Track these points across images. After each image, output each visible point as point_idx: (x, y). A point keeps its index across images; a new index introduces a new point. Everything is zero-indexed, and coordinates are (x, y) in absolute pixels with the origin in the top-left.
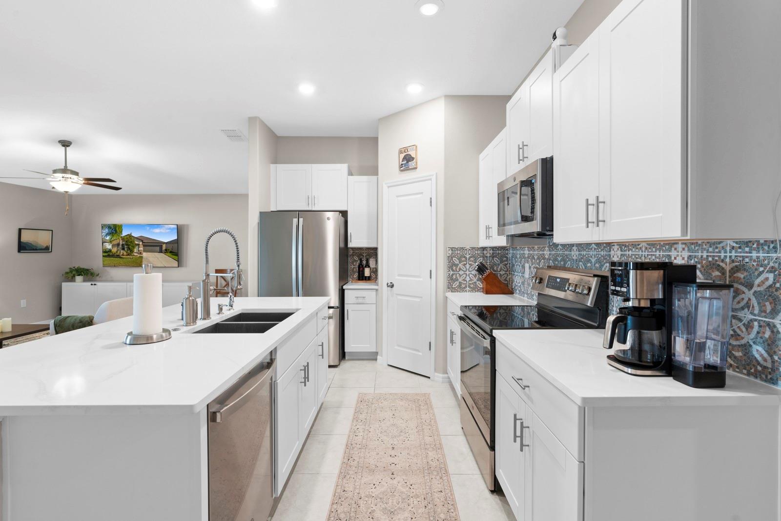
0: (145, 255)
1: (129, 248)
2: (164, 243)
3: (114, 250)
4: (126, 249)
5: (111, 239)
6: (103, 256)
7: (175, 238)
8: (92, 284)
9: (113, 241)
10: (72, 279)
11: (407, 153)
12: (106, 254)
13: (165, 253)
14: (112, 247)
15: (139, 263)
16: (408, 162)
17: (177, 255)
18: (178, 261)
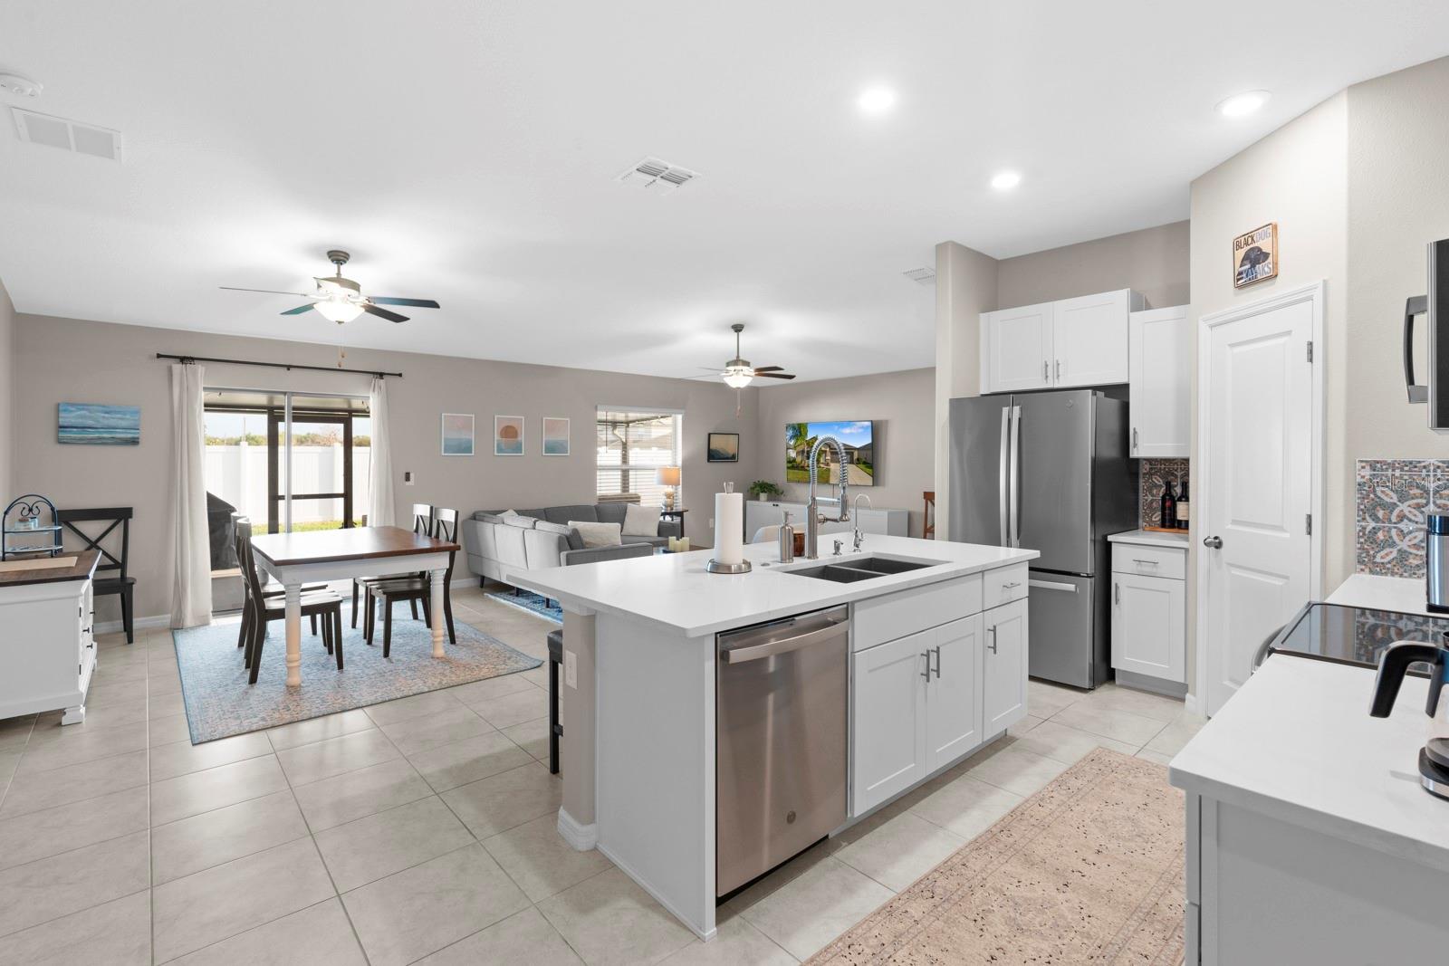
0: (832, 466)
2: (855, 449)
3: (799, 459)
5: (796, 443)
6: (788, 468)
7: (868, 441)
8: (774, 505)
9: (797, 446)
10: (757, 498)
11: (1252, 246)
12: (790, 465)
13: (857, 463)
14: (797, 455)
15: (825, 478)
16: (1254, 265)
17: (872, 467)
18: (873, 477)
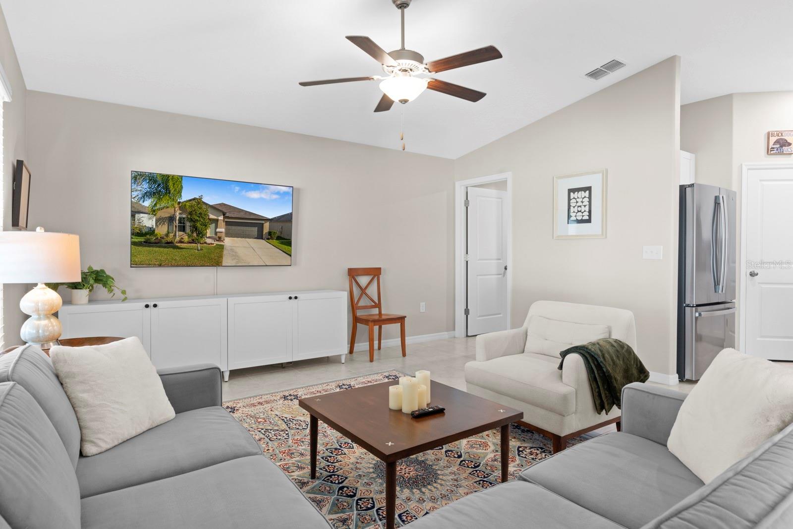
0: (228, 242)
1: (195, 228)
2: (267, 220)
3: (162, 230)
4: (188, 230)
5: (155, 205)
6: (133, 243)
8: (147, 306)
9: (159, 209)
11: (781, 137)
12: (142, 239)
13: (268, 239)
14: (156, 224)
15: (214, 259)
16: (781, 146)
17: (288, 243)
18: (290, 256)
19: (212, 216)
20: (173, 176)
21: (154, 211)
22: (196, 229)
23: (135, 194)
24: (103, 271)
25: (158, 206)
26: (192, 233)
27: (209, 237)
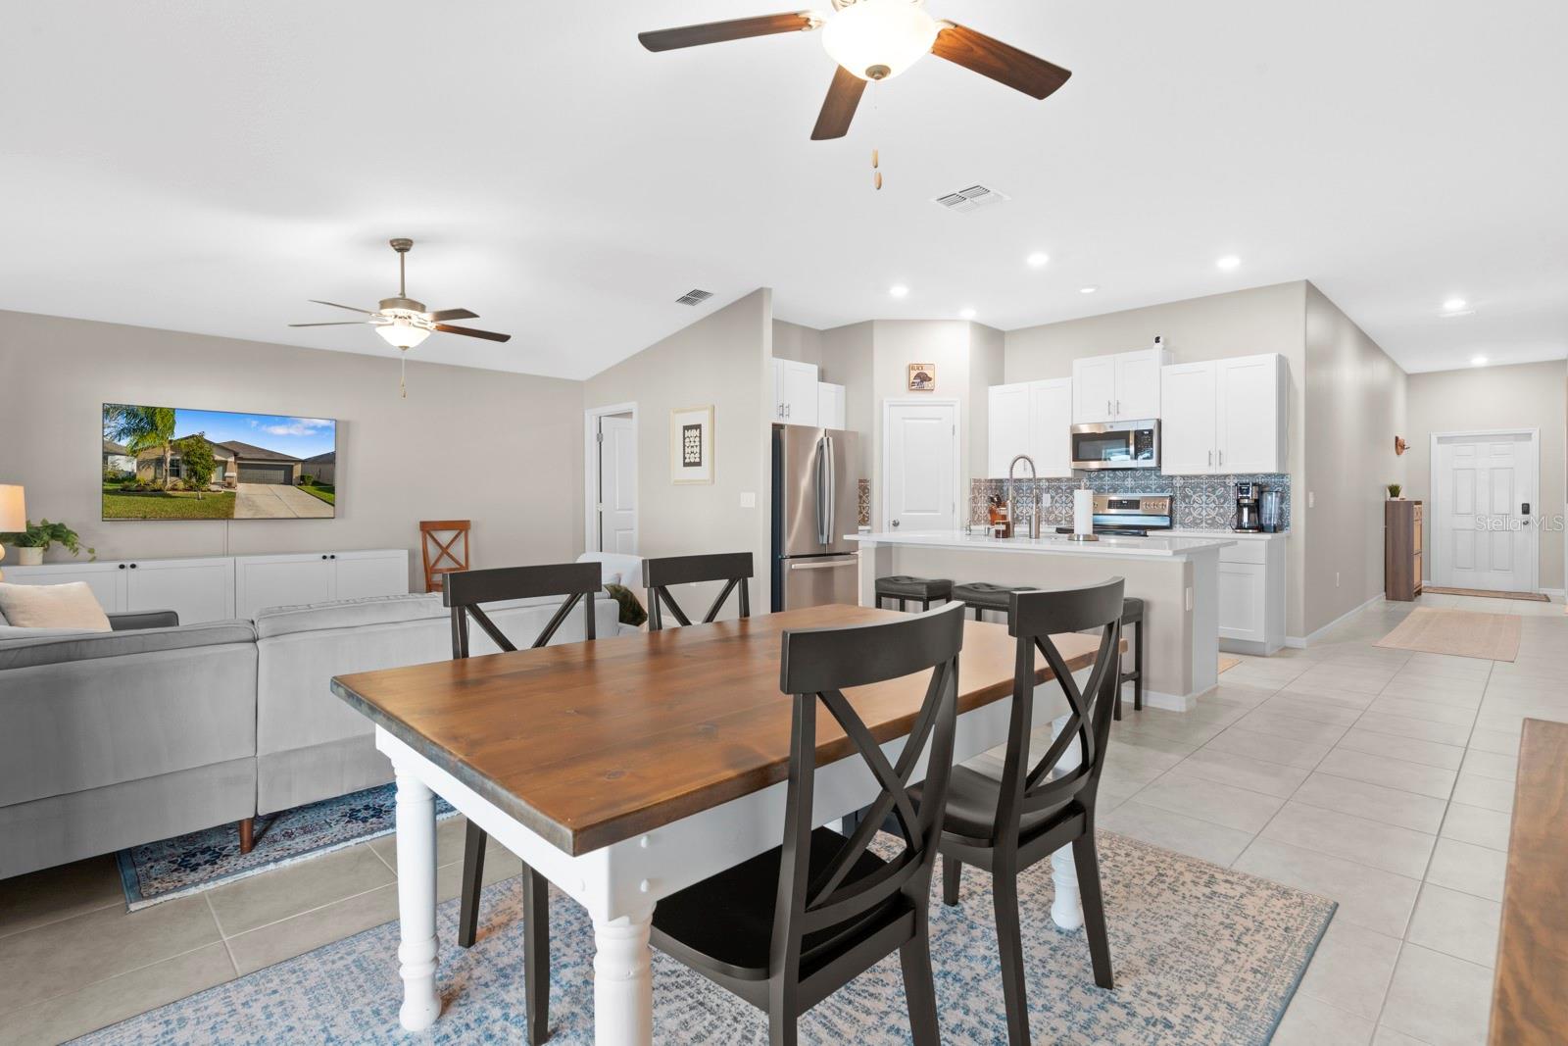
0: (241, 489)
1: (193, 473)
2: (300, 461)
3: (146, 475)
4: (184, 474)
5: (137, 444)
6: (106, 492)
9: (141, 450)
11: (921, 371)
13: (300, 484)
14: (138, 467)
15: (222, 510)
16: (922, 381)
17: (331, 489)
18: (333, 505)
19: (218, 458)
20: (161, 409)
21: (135, 452)
22: (196, 473)
23: (107, 431)
24: (62, 525)
25: (140, 446)
26: (190, 478)
27: (214, 484)
